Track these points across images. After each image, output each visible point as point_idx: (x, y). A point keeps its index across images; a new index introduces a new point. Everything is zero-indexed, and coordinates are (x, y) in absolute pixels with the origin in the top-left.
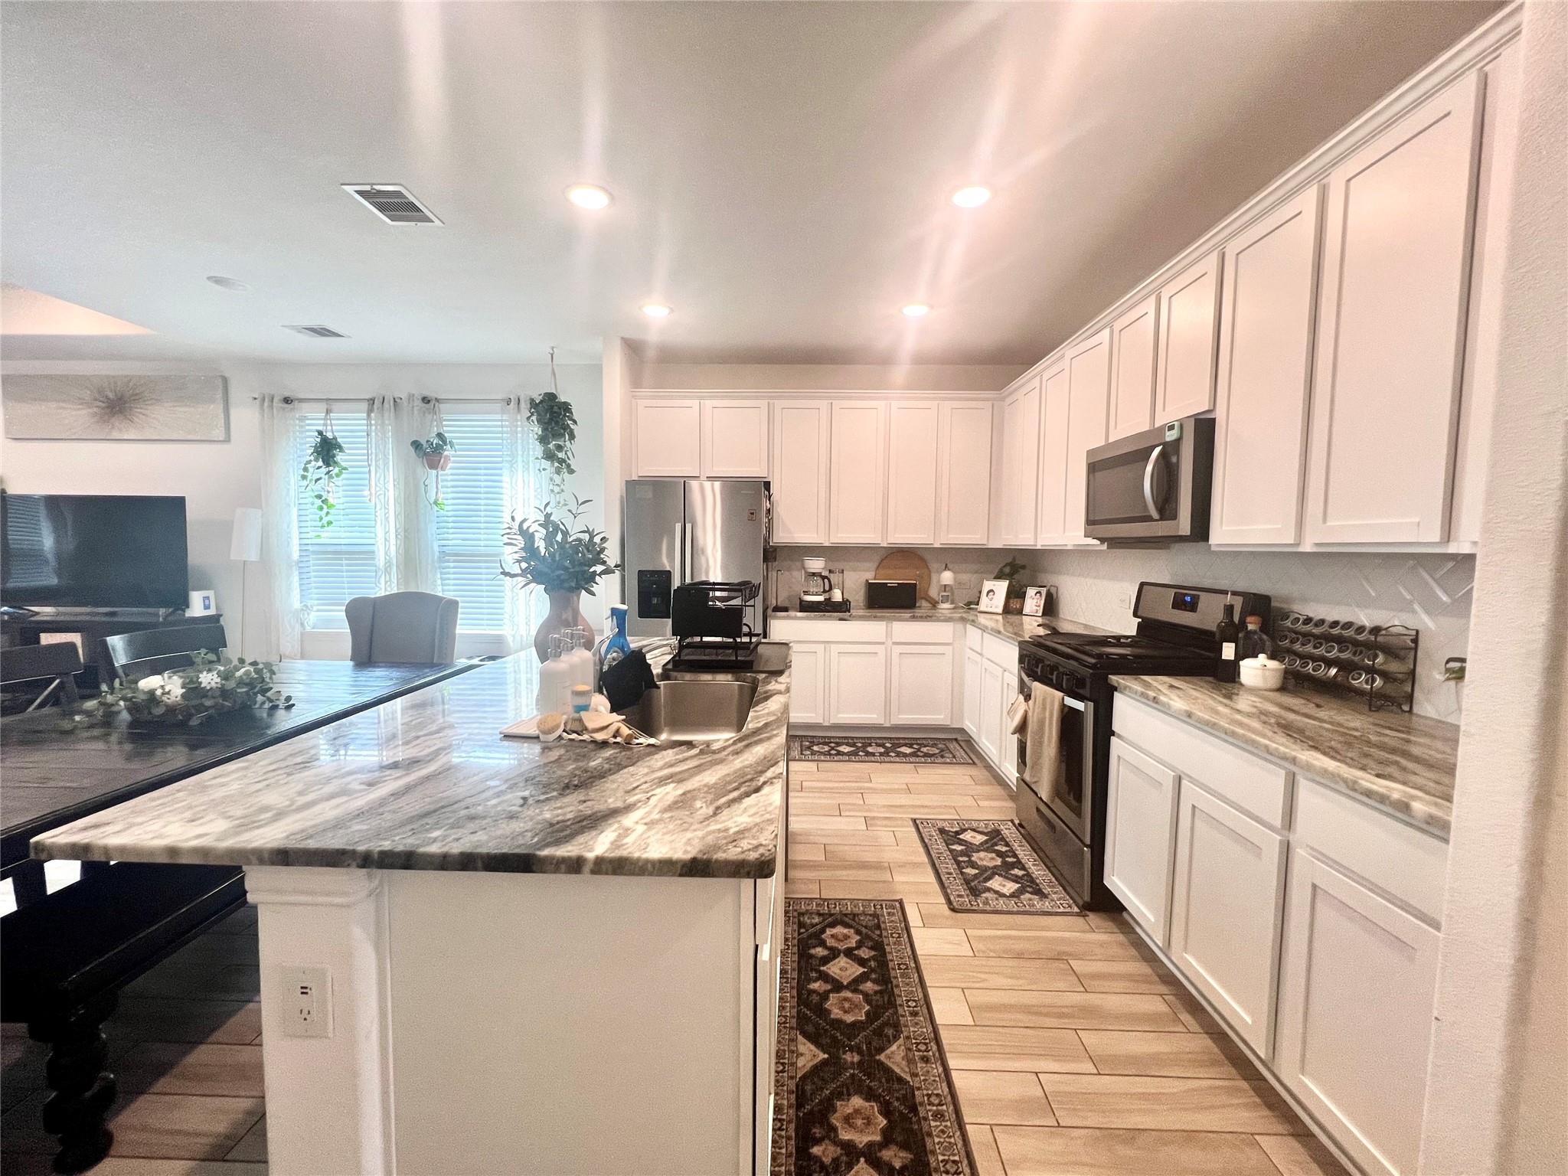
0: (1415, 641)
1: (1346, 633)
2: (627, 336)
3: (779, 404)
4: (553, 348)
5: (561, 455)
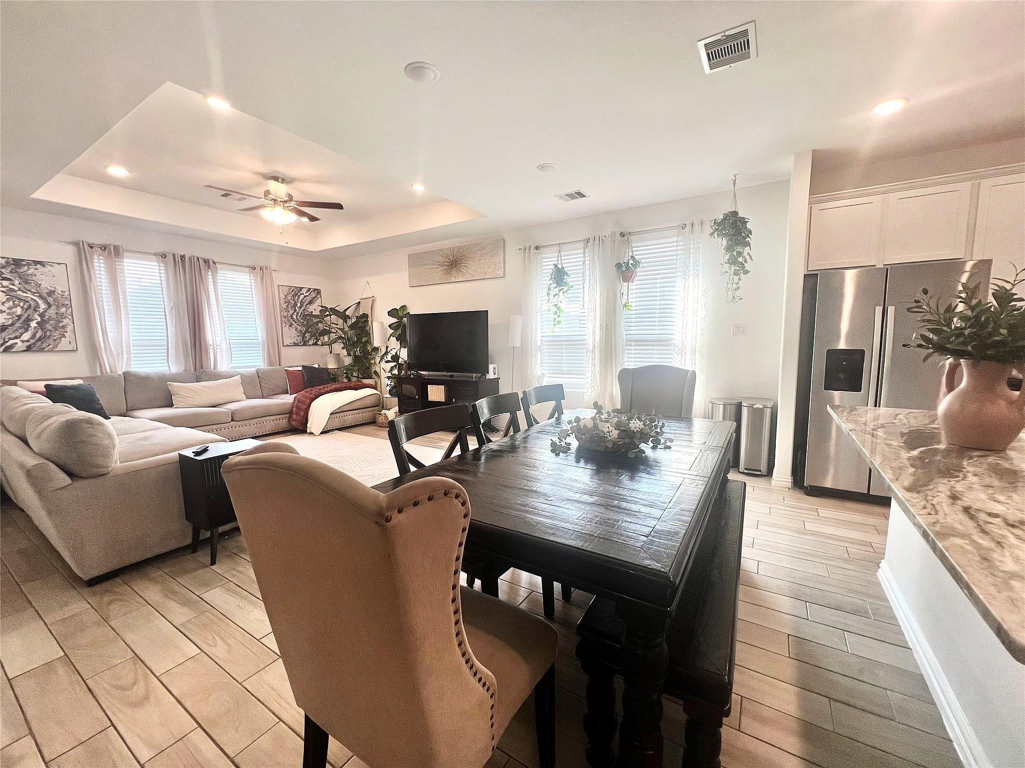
2: (816, 148)
4: (735, 176)
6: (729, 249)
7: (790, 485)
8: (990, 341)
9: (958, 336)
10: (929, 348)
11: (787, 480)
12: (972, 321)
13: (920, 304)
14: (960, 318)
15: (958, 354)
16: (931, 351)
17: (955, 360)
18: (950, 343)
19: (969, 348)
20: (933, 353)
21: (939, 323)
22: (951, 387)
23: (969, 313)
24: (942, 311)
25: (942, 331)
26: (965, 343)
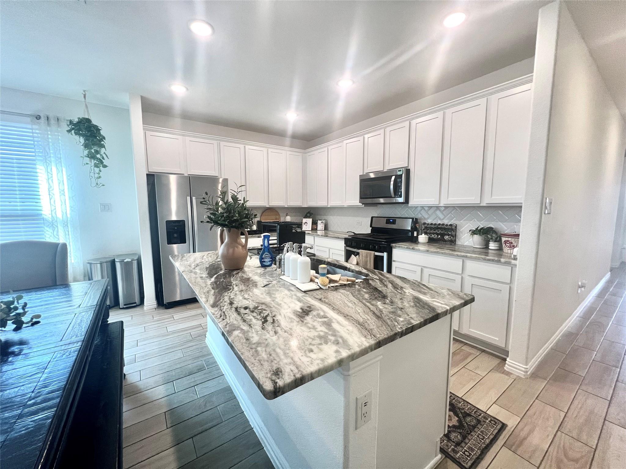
0: (456, 227)
1: (443, 226)
2: (144, 95)
3: (222, 144)
4: (84, 91)
5: (98, 156)
6: (86, 146)
7: (156, 306)
8: (233, 219)
9: (222, 217)
10: (211, 223)
11: (153, 304)
12: (226, 210)
13: (205, 200)
14: (221, 208)
15: (223, 225)
16: (213, 224)
17: (222, 228)
18: (220, 220)
19: (227, 223)
20: (214, 225)
21: (214, 210)
22: (222, 242)
23: (224, 206)
24: (214, 204)
25: (216, 214)
26: (224, 221)
